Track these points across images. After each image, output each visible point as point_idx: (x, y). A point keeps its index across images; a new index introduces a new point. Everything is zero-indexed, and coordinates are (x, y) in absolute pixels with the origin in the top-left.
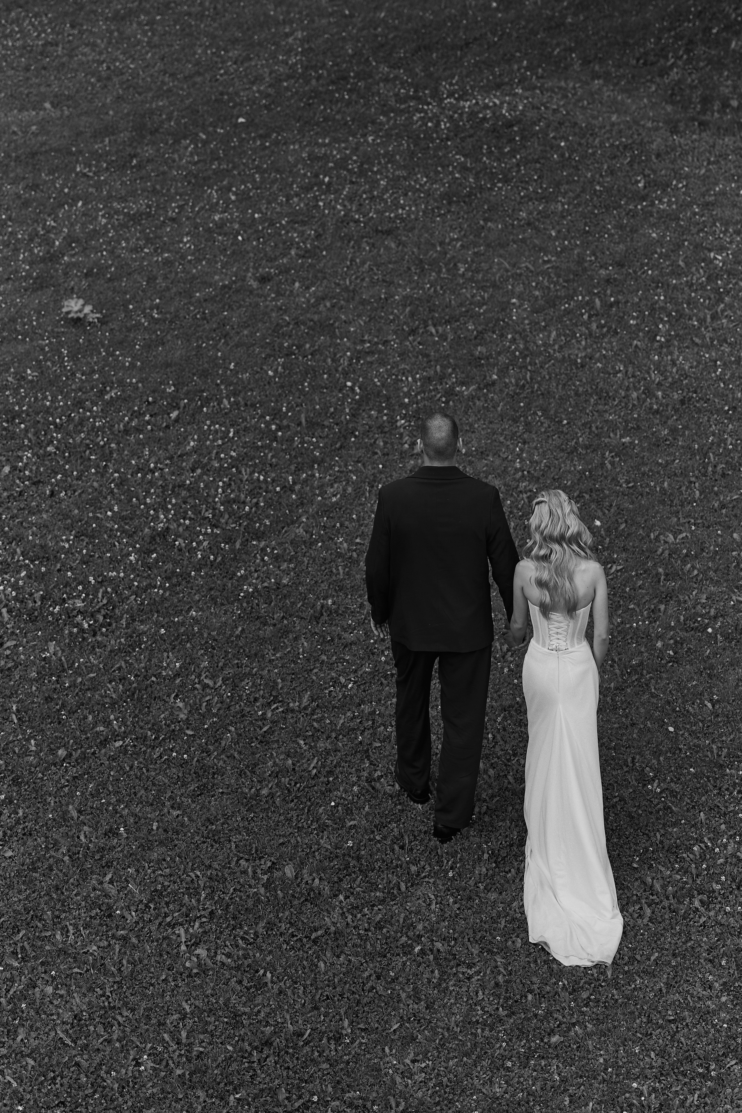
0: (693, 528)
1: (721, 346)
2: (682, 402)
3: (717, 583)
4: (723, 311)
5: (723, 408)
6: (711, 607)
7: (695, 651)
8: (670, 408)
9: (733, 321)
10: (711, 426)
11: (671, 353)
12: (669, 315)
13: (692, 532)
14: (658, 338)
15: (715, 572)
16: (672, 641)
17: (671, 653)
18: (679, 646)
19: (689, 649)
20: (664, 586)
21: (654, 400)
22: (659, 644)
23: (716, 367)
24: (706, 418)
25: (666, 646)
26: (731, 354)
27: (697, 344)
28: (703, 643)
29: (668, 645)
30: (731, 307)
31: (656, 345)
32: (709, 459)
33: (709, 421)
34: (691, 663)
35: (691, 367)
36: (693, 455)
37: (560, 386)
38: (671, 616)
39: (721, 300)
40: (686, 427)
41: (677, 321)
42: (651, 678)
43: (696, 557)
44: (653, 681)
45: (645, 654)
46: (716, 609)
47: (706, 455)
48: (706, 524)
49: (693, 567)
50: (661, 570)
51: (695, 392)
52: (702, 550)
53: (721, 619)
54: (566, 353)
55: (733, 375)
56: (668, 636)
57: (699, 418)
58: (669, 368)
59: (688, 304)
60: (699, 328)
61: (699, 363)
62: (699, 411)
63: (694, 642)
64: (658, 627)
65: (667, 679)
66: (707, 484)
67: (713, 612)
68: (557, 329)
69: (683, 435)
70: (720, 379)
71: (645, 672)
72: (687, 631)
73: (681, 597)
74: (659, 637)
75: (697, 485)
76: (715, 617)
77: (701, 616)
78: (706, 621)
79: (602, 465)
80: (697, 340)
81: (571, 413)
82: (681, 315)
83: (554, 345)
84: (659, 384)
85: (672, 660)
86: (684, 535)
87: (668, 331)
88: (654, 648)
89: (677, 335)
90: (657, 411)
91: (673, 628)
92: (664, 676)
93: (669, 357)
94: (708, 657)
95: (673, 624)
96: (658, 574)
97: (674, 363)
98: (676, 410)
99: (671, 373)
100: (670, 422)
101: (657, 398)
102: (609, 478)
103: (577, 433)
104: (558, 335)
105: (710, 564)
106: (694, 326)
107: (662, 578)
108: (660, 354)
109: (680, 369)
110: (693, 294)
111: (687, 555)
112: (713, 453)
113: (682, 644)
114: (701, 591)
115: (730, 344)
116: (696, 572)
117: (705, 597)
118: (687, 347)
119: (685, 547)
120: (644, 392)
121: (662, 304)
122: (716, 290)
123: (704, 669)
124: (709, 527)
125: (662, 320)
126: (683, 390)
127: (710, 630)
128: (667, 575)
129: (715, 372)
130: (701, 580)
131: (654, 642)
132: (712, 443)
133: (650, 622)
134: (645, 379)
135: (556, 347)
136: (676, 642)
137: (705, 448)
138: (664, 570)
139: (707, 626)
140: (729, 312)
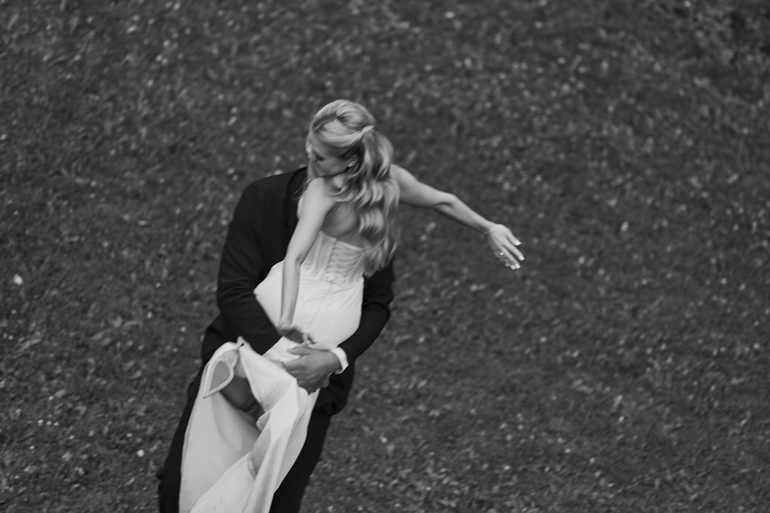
0: (150, 315)
1: (243, 88)
2: (173, 149)
3: (165, 395)
4: (257, 44)
5: (226, 170)
6: (148, 424)
7: (114, 476)
8: (153, 153)
9: (266, 61)
10: (203, 190)
11: (173, 83)
12: (181, 31)
13: (146, 321)
14: (159, 58)
15: (166, 379)
16: (85, 457)
17: (81, 471)
18: (94, 464)
19: (107, 471)
20: (91, 381)
21: (134, 138)
22: (67, 456)
23: (229, 115)
24: (200, 178)
25: (75, 461)
26: (253, 103)
27: (208, 79)
28: (127, 469)
29: (79, 459)
30: (268, 41)
31: (154, 67)
32: (192, 231)
33: (203, 182)
34: (105, 490)
35: (195, 107)
36: (171, 220)
37: (7, 90)
38: (92, 424)
39: (255, 29)
40: (169, 183)
41: (191, 42)
42: (45, 498)
43: (144, 353)
44: (47, 503)
45: (45, 466)
46: (155, 427)
47: (188, 225)
48: (168, 315)
49: (137, 367)
50: (91, 360)
51: (193, 140)
52: (155, 348)
53: (159, 442)
54: (27, 46)
55: (249, 132)
56: (82, 449)
57: (190, 176)
58: (165, 101)
59: (212, 24)
60: (218, 59)
61: (207, 104)
62: (193, 166)
63: (115, 464)
64: (71, 433)
65: (67, 503)
66: (181, 263)
67: (150, 430)
68: (21, 13)
69: (163, 192)
70: (231, 131)
71: (39, 488)
72: (109, 448)
73: (111, 402)
74: (68, 447)
75: (167, 261)
76: (152, 439)
77: (134, 432)
78: (139, 440)
79: (42, 206)
80: (212, 74)
81: (15, 127)
82: (197, 36)
83: (12, 32)
84: (146, 120)
85: (79, 479)
86: (134, 323)
87: (176, 52)
88: (58, 459)
89: (185, 61)
90: (135, 154)
91: (91, 440)
92: (65, 498)
93: (168, 87)
94: (130, 487)
95: (91, 433)
96: (86, 365)
97: (173, 96)
98: (162, 159)
99: (166, 108)
100: (149, 172)
101: (139, 136)
102: (48, 226)
103: (16, 156)
104: (21, 21)
105: (161, 368)
106: (211, 55)
107: (92, 371)
108: (156, 80)
109: (180, 105)
110: (221, 13)
111: (132, 349)
112: (200, 226)
113: (98, 463)
114: (140, 400)
115: (256, 90)
116: (138, 374)
117: (144, 408)
118: (196, 80)
119: (132, 338)
120: (122, 124)
121: (173, 14)
122: (253, 15)
123: (122, 501)
124: (170, 320)
125: (169, 36)
126: (177, 134)
127: (141, 453)
128: (98, 369)
129: (227, 120)
130: (144, 386)
131: (60, 452)
132: (201, 212)
133: (61, 426)
134: (128, 107)
135: (15, 36)
136: (90, 459)
137: (190, 217)
138: (97, 361)
139: (138, 447)
140: (262, 48)
